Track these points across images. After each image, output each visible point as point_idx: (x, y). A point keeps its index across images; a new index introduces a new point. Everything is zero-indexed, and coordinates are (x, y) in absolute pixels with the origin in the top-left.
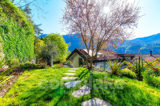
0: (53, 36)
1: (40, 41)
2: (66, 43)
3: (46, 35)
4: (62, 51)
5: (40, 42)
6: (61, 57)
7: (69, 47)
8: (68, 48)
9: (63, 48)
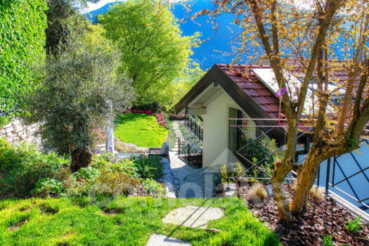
0: (132, 10)
1: (90, 26)
2: (182, 35)
3: (112, 4)
4: (168, 63)
5: (90, 30)
6: (163, 87)
7: (193, 49)
8: (192, 53)
9: (173, 51)
